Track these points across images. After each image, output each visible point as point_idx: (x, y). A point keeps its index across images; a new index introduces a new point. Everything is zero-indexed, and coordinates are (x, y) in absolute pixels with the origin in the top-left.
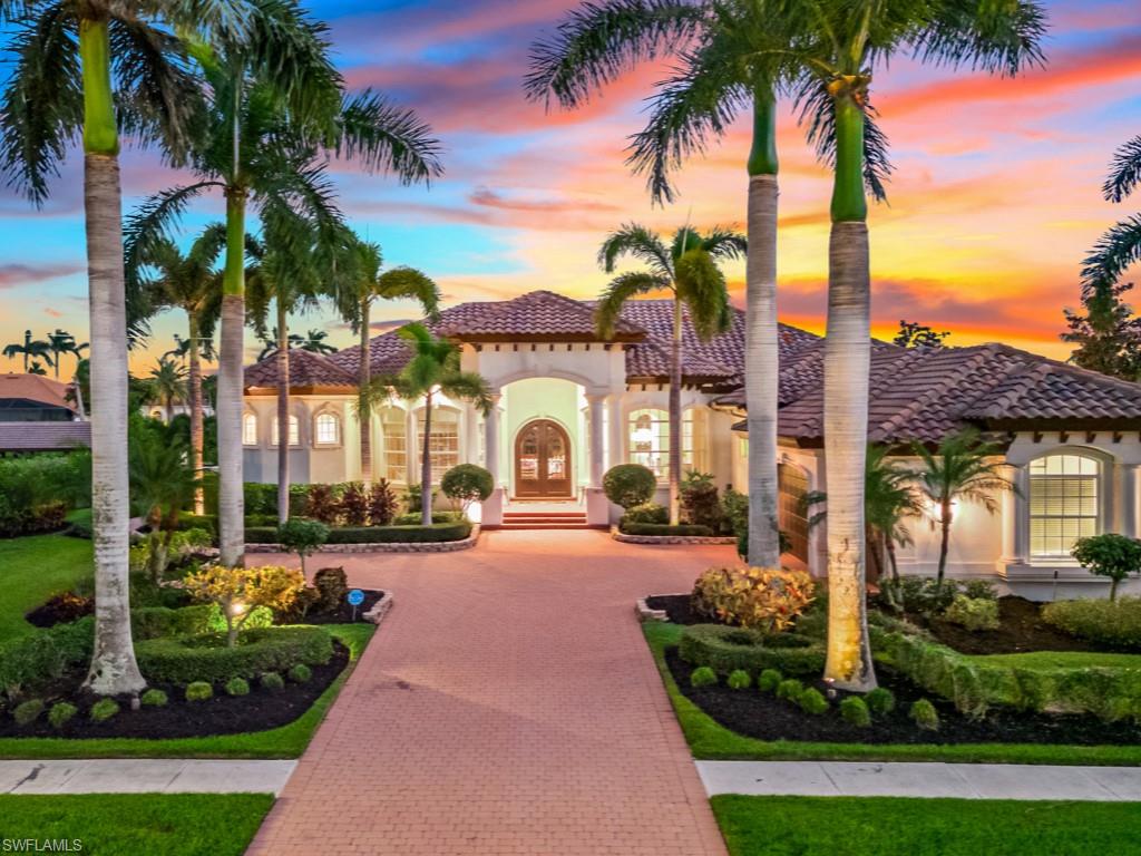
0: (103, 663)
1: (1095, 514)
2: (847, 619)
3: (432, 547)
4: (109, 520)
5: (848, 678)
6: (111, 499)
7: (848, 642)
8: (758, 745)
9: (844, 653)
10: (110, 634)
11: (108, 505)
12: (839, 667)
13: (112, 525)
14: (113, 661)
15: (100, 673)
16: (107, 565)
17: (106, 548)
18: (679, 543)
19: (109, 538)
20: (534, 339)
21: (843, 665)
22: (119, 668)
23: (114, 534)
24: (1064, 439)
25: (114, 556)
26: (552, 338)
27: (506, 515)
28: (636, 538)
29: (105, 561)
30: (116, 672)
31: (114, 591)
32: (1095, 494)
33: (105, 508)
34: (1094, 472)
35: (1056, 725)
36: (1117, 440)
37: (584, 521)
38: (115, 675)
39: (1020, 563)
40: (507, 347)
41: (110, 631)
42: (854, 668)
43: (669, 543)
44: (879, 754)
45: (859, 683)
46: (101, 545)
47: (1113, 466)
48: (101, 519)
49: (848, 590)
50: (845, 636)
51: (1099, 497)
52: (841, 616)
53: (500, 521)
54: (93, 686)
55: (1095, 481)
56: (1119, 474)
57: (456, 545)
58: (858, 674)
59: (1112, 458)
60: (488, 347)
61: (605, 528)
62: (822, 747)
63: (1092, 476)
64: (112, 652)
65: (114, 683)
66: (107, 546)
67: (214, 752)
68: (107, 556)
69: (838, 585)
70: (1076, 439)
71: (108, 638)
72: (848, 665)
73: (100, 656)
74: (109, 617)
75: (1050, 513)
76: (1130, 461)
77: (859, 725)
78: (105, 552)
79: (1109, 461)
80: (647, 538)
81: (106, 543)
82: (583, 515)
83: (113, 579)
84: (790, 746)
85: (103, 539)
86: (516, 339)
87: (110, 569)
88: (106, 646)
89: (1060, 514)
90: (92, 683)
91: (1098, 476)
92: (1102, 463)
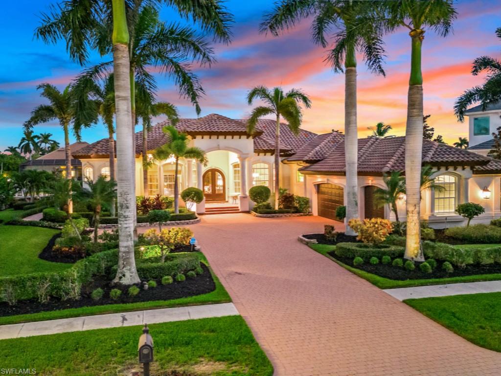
0: (125, 271)
1: (454, 196)
2: (415, 234)
3: (185, 222)
4: (127, 208)
5: (416, 257)
6: (128, 198)
7: (416, 243)
8: (400, 283)
9: (414, 247)
10: (128, 258)
11: (127, 201)
12: (412, 253)
13: (128, 210)
14: (130, 270)
15: (124, 275)
16: (127, 228)
17: (126, 220)
18: (281, 217)
19: (127, 215)
20: (218, 134)
21: (414, 252)
22: (132, 273)
23: (129, 214)
24: (447, 169)
25: (129, 223)
26: (225, 134)
27: (206, 209)
28: (265, 215)
29: (125, 226)
30: (131, 275)
31: (129, 239)
32: (454, 189)
33: (126, 202)
34: (453, 181)
35: (488, 268)
36: (464, 169)
37: (239, 210)
38: (131, 276)
39: (433, 215)
40: (206, 137)
41: (128, 257)
42: (418, 253)
43: (278, 217)
44: (442, 282)
45: (420, 258)
46: (124, 219)
47: (461, 179)
48: (124, 207)
49: (415, 224)
50: (414, 241)
51: (455, 190)
52: (413, 234)
53: (204, 211)
54: (121, 282)
55: (454, 185)
56: (464, 182)
57: (194, 221)
58: (419, 255)
59: (460, 176)
60: (199, 137)
61: (248, 212)
62: (423, 281)
63: (453, 183)
64: (129, 266)
65: (131, 279)
66: (127, 219)
67: (196, 303)
68: (126, 224)
69: (411, 222)
70: (451, 169)
71: (127, 260)
72: (416, 252)
73: (123, 268)
74: (127, 250)
75: (440, 197)
76: (468, 177)
77: (429, 273)
78: (125, 222)
79: (459, 176)
80: (269, 215)
81: (126, 218)
82: (238, 207)
83: (129, 234)
84: (412, 282)
85: (124, 216)
86: (211, 134)
87: (128, 229)
88: (126, 263)
89: (443, 197)
90: (120, 280)
91: (455, 183)
92: (457, 178)
